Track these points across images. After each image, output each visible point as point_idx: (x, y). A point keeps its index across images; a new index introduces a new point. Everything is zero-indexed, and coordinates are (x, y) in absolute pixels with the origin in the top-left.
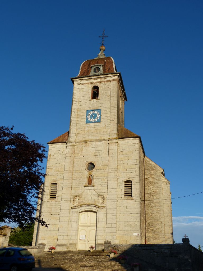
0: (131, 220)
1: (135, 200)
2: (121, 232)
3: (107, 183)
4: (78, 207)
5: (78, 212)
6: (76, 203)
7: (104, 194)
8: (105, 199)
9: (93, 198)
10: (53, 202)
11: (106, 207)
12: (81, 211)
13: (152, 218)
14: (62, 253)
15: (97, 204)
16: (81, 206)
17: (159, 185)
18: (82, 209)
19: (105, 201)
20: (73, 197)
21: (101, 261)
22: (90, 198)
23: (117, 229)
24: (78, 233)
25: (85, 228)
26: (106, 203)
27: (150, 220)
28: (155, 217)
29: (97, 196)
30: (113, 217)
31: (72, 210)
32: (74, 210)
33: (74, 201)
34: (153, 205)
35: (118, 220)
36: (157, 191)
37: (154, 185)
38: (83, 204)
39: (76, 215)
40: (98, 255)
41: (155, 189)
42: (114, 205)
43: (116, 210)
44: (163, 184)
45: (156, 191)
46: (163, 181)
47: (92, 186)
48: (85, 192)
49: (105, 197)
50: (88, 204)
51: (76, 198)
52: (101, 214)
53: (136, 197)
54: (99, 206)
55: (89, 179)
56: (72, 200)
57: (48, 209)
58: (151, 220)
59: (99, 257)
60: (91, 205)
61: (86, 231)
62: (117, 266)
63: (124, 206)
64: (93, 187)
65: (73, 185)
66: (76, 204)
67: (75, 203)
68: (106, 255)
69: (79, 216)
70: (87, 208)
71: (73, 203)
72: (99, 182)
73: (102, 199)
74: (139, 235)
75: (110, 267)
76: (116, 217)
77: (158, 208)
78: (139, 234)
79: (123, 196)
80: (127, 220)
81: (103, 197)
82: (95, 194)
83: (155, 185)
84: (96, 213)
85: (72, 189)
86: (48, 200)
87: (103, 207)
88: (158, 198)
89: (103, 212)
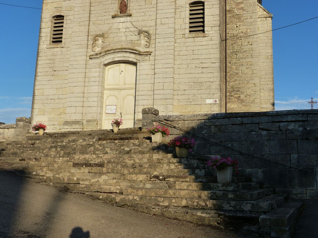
0: (202, 75)
1: (210, 38)
2: (183, 97)
3: (155, 9)
4: (102, 55)
5: (102, 64)
6: (98, 47)
7: (151, 28)
8: (152, 38)
9: (130, 38)
10: (57, 49)
11: (154, 52)
12: (106, 62)
13: (238, 79)
14: (56, 135)
15: (136, 48)
16: (107, 52)
17: (252, 20)
18: (109, 58)
19: (152, 42)
20: (92, 38)
21: (128, 152)
22: (124, 38)
23: (175, 93)
24: (102, 102)
25: (116, 92)
26: (153, 46)
27: (234, 81)
28: (244, 76)
29: (137, 34)
30: (167, 70)
31: (91, 62)
32: (93, 61)
33: (94, 45)
34: (240, 55)
35: (176, 76)
36: (249, 31)
37: (243, 21)
38: (110, 49)
39: (98, 70)
40: (127, 139)
41: (245, 27)
42: (169, 48)
43: (172, 57)
44: (259, 19)
45: (247, 31)
46: (260, 13)
47: (128, 16)
48: (114, 27)
49: (152, 36)
50: (119, 49)
51: (98, 39)
52: (145, 66)
53: (213, 32)
54: (140, 52)
55: (121, 3)
56: (91, 42)
57: (48, 61)
58: (237, 82)
59: (128, 142)
60: (124, 50)
61: (116, 97)
62: (165, 165)
63: (187, 49)
64: (128, 18)
65: (92, 16)
66: (98, 50)
67: (96, 48)
68: (144, 138)
69: (103, 72)
70: (118, 57)
71: (93, 47)
72: (140, 7)
73: (146, 38)
74: (218, 102)
75: (147, 166)
76: (172, 69)
77: (249, 60)
78: (217, 100)
79: (187, 31)
80: (194, 76)
81: (148, 35)
82: (133, 29)
83: (245, 21)
84: (135, 64)
85: (91, 24)
86: (49, 47)
87: (149, 54)
88: (250, 43)
89: (148, 63)
